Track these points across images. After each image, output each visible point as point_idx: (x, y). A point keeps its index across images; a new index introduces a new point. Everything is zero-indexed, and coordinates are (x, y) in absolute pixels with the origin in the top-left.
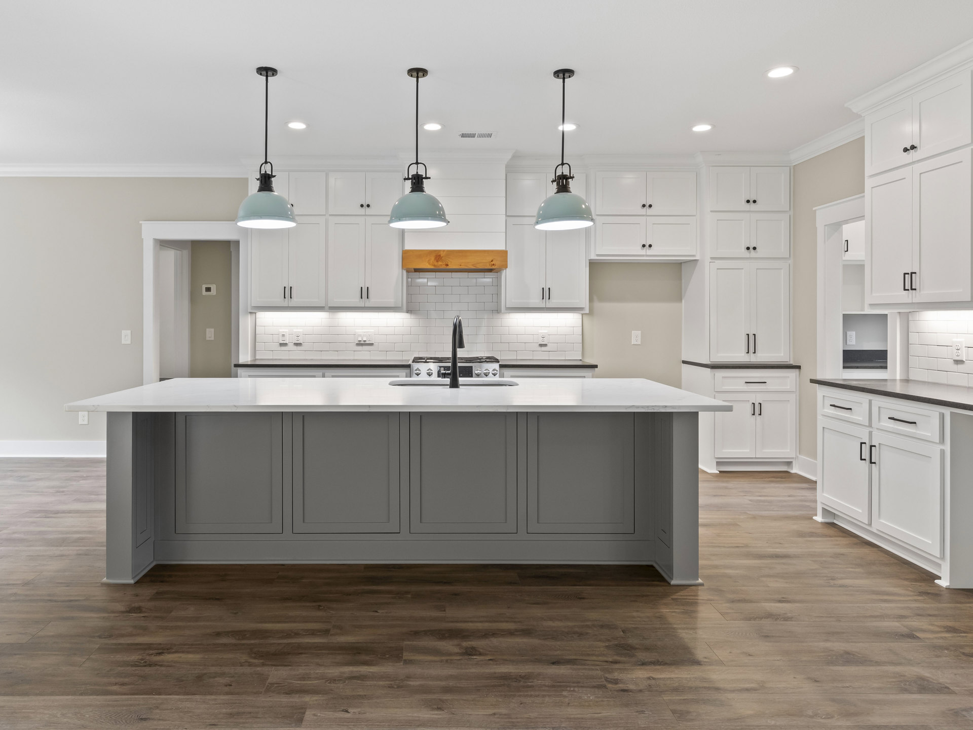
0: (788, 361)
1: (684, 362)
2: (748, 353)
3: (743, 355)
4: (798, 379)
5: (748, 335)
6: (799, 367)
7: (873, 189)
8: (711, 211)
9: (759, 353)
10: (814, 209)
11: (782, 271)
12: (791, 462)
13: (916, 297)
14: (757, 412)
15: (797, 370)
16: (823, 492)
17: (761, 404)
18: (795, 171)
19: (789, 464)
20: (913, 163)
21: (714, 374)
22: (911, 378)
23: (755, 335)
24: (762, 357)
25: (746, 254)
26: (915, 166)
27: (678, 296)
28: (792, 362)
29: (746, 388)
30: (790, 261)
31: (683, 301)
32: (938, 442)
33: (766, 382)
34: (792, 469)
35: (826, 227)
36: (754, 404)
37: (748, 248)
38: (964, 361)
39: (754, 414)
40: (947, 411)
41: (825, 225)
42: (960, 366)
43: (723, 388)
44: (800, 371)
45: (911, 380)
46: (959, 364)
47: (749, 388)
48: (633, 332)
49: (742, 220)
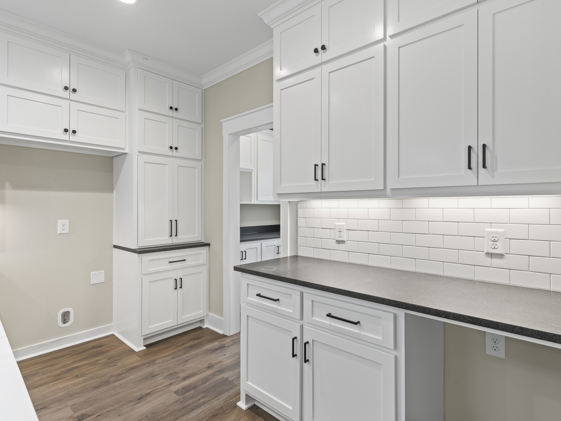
0: (201, 240)
1: (115, 247)
2: (171, 236)
3: (167, 238)
4: (208, 254)
5: (171, 221)
6: (208, 245)
7: (282, 91)
8: (139, 109)
9: (179, 236)
10: (221, 121)
11: (197, 169)
12: (203, 319)
13: (325, 186)
14: (179, 285)
15: (208, 247)
16: (247, 380)
17: (181, 279)
18: (205, 94)
19: (202, 321)
20: (322, 63)
21: (142, 259)
22: (300, 254)
23: (176, 221)
24: (182, 239)
25: (169, 152)
26: (324, 67)
27: (110, 187)
28: (204, 241)
29: (170, 267)
30: (202, 163)
31: (114, 192)
32: (393, 349)
33: (185, 260)
34: (204, 325)
35: (230, 136)
36: (176, 280)
37: (171, 148)
38: (345, 241)
39: (176, 289)
40: (401, 313)
41: (230, 134)
42: (341, 246)
43: (150, 270)
44: (209, 248)
45: (300, 256)
46: (341, 243)
47: (172, 266)
48: (59, 220)
49: (167, 123)
